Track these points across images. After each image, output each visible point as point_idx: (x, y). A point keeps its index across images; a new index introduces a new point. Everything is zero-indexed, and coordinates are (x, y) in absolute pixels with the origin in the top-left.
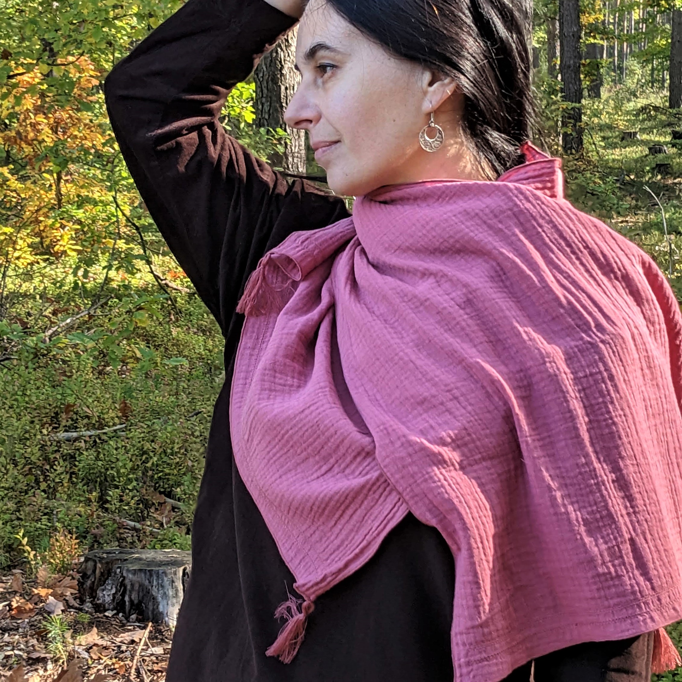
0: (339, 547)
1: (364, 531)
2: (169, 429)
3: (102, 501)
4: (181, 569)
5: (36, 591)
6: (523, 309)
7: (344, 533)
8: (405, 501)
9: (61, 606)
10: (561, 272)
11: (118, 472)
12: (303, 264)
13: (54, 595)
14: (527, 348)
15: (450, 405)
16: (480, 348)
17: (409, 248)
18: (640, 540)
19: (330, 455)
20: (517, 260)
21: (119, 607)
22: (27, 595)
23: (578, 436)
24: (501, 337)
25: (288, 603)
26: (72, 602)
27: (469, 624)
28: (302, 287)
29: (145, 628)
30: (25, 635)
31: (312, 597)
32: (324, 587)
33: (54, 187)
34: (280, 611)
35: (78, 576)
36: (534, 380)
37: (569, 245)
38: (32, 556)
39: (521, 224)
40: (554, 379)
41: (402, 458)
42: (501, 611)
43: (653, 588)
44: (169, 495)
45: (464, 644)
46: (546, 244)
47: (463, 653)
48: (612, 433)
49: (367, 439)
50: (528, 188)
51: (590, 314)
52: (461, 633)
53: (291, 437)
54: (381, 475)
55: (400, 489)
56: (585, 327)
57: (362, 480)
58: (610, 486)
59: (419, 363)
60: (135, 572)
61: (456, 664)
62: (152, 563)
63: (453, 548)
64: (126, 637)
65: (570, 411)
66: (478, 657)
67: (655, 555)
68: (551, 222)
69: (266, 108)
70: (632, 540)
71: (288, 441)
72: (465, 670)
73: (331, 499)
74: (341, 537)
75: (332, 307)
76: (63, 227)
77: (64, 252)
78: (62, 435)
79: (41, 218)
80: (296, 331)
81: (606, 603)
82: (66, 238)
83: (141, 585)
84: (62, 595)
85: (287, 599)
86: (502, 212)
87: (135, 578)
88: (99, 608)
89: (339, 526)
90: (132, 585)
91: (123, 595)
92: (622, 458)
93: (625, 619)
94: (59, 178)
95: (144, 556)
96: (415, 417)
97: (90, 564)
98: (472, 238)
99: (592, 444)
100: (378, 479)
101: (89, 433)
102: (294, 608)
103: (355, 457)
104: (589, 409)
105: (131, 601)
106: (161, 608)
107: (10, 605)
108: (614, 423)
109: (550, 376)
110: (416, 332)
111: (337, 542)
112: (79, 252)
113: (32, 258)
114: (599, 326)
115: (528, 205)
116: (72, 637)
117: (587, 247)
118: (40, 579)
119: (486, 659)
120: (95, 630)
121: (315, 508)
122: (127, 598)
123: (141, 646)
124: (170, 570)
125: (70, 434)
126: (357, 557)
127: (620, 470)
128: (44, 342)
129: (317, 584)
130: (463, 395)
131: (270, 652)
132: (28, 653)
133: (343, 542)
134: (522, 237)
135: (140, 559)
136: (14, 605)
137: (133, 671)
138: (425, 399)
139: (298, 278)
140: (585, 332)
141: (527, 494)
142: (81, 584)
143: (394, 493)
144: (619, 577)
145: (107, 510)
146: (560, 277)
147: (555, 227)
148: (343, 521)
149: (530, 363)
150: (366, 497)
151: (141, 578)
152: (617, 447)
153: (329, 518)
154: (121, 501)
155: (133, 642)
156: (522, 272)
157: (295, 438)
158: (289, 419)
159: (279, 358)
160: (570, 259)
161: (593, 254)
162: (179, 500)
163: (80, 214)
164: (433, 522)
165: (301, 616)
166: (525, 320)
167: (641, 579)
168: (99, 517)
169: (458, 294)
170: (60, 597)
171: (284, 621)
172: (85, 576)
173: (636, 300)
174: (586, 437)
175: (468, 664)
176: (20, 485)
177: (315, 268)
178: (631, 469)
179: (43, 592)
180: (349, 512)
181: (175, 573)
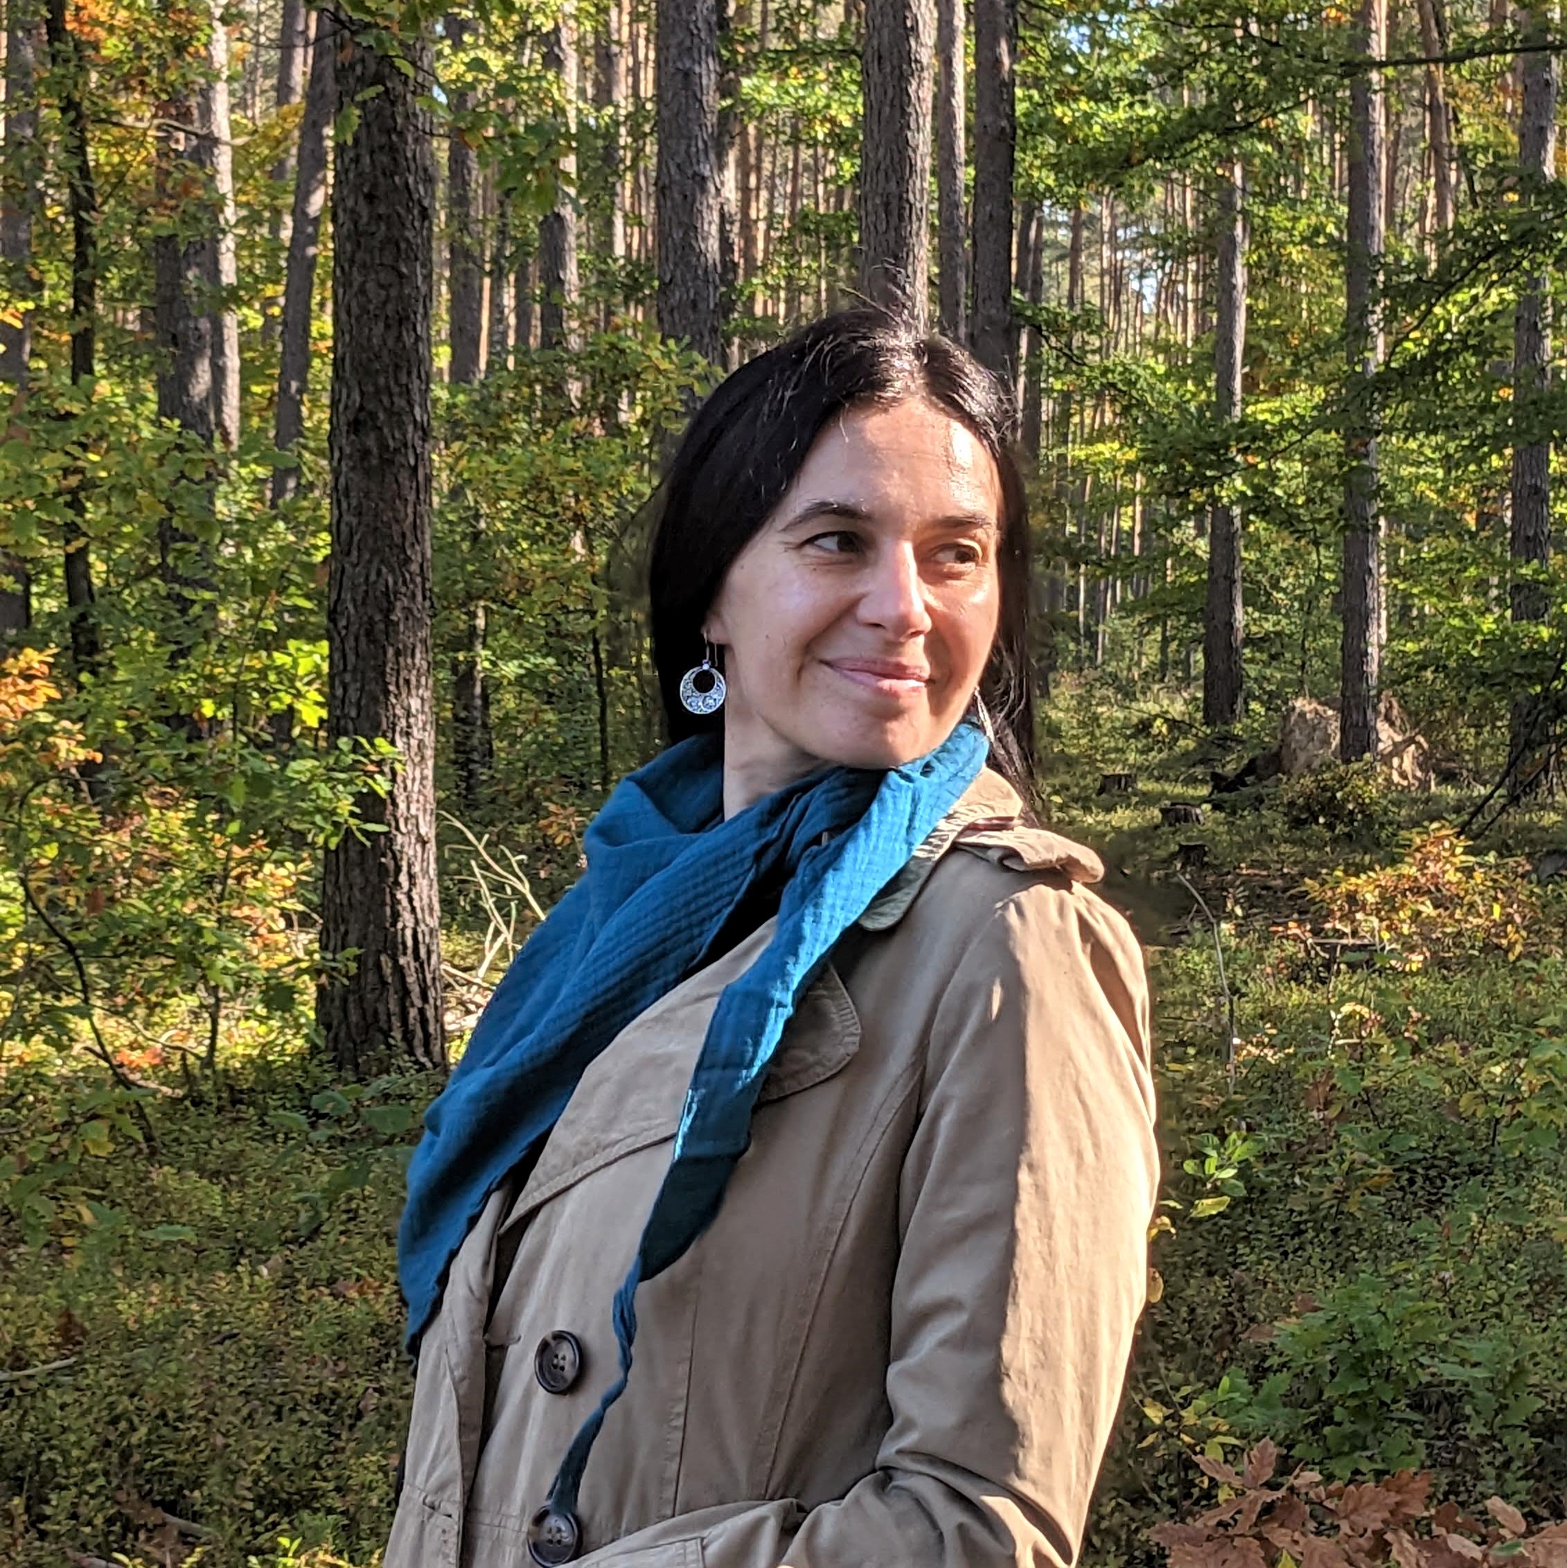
2: (173, 1367)
3: (35, 1518)
11: (65, 1453)
44: (170, 1508)
69: (353, 695)
145: (43, 1535)
154: (74, 1516)
162: (197, 1517)
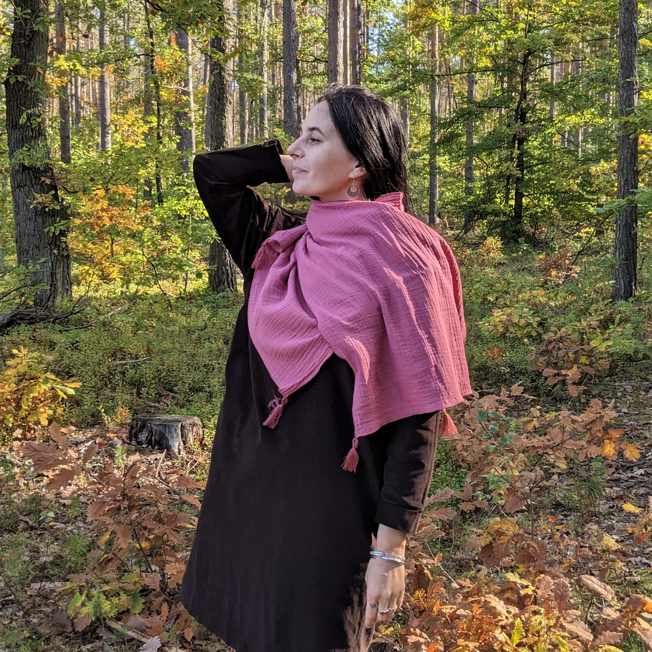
0: (300, 371)
1: (312, 363)
2: (171, 359)
3: (139, 394)
4: (180, 424)
5: (108, 435)
6: (385, 259)
7: (303, 364)
8: (331, 348)
9: (120, 442)
10: (403, 242)
11: (146, 379)
12: (283, 244)
13: (116, 437)
14: (388, 277)
15: (352, 303)
16: (366, 277)
17: (332, 233)
18: (439, 366)
19: (296, 329)
20: (383, 237)
21: (149, 442)
22: (104, 437)
23: (411, 317)
24: (376, 272)
25: (275, 400)
26: (126, 440)
27: (362, 405)
28: (282, 256)
29: (162, 453)
30: (103, 456)
31: (287, 396)
32: (293, 390)
33: (110, 247)
34: (270, 404)
35: (129, 428)
36: (391, 292)
37: (407, 231)
38: (106, 418)
39: (385, 221)
40: (400, 291)
41: (331, 328)
42: (375, 399)
43: (446, 389)
44: (171, 391)
45: (359, 415)
46: (397, 230)
47: (359, 419)
48: (426, 316)
49: (314, 320)
50: (389, 205)
51: (416, 261)
52: (358, 410)
53: (277, 321)
54: (321, 336)
55: (329, 342)
56: (414, 267)
57: (311, 339)
58: (426, 341)
59: (337, 284)
60: (157, 425)
61: (355, 424)
62: (166, 421)
63: (354, 370)
64: (153, 457)
65: (407, 306)
66: (366, 420)
67: (447, 373)
68: (398, 220)
70: (436, 366)
71: (275, 323)
72: (360, 427)
73: (297, 348)
74: (301, 367)
75: (295, 264)
76: (114, 266)
77: (115, 279)
78: (118, 362)
79: (103, 262)
80: (279, 274)
81: (424, 395)
82: (115, 272)
83: (160, 432)
84: (121, 437)
85: (274, 398)
86: (377, 215)
87: (158, 428)
88: (140, 443)
89: (300, 362)
90: (156, 432)
91: (151, 437)
92: (431, 327)
93: (432, 403)
94: (113, 243)
95: (161, 418)
96: (336, 309)
97: (135, 422)
98: (362, 227)
99: (417, 321)
100: (319, 338)
101: (131, 361)
102: (277, 402)
103: (308, 329)
104: (415, 305)
105: (155, 440)
106: (170, 443)
107: (95, 442)
108: (427, 312)
109: (398, 289)
110: (336, 270)
111: (300, 369)
112: (121, 279)
113: (98, 282)
114: (420, 267)
115: (388, 212)
116: (126, 457)
117: (415, 232)
118: (110, 429)
119: (370, 421)
120: (138, 453)
121: (289, 353)
122: (153, 438)
123: (161, 462)
124: (175, 424)
125: (122, 362)
126: (309, 375)
127: (430, 333)
128: (108, 318)
129: (289, 389)
130: (358, 298)
131: (265, 424)
132: (105, 465)
133: (302, 369)
134: (385, 226)
135: (160, 419)
136: (97, 442)
137: (157, 473)
138: (341, 301)
139: (280, 251)
140: (414, 270)
141: (388, 345)
142: (130, 432)
143: (327, 344)
144: (429, 383)
145: (140, 398)
146: (403, 245)
147: (400, 222)
148: (302, 359)
149: (389, 284)
150: (314, 346)
151: (161, 428)
152: (428, 322)
153: (295, 358)
154: (148, 393)
155: (156, 459)
156: (386, 242)
157: (279, 321)
158: (277, 312)
159: (272, 287)
160: (407, 237)
161: (417, 235)
162: (176, 393)
163: (124, 259)
164: (344, 357)
165: (281, 406)
166: (387, 265)
167: (440, 384)
168: (137, 401)
169: (356, 253)
170: (119, 438)
171: (272, 408)
172: (132, 428)
173: (437, 257)
174: (414, 318)
175: (362, 424)
176: (98, 386)
177: (289, 246)
178: (435, 333)
179: (112, 435)
180: (305, 354)
181: (177, 426)
